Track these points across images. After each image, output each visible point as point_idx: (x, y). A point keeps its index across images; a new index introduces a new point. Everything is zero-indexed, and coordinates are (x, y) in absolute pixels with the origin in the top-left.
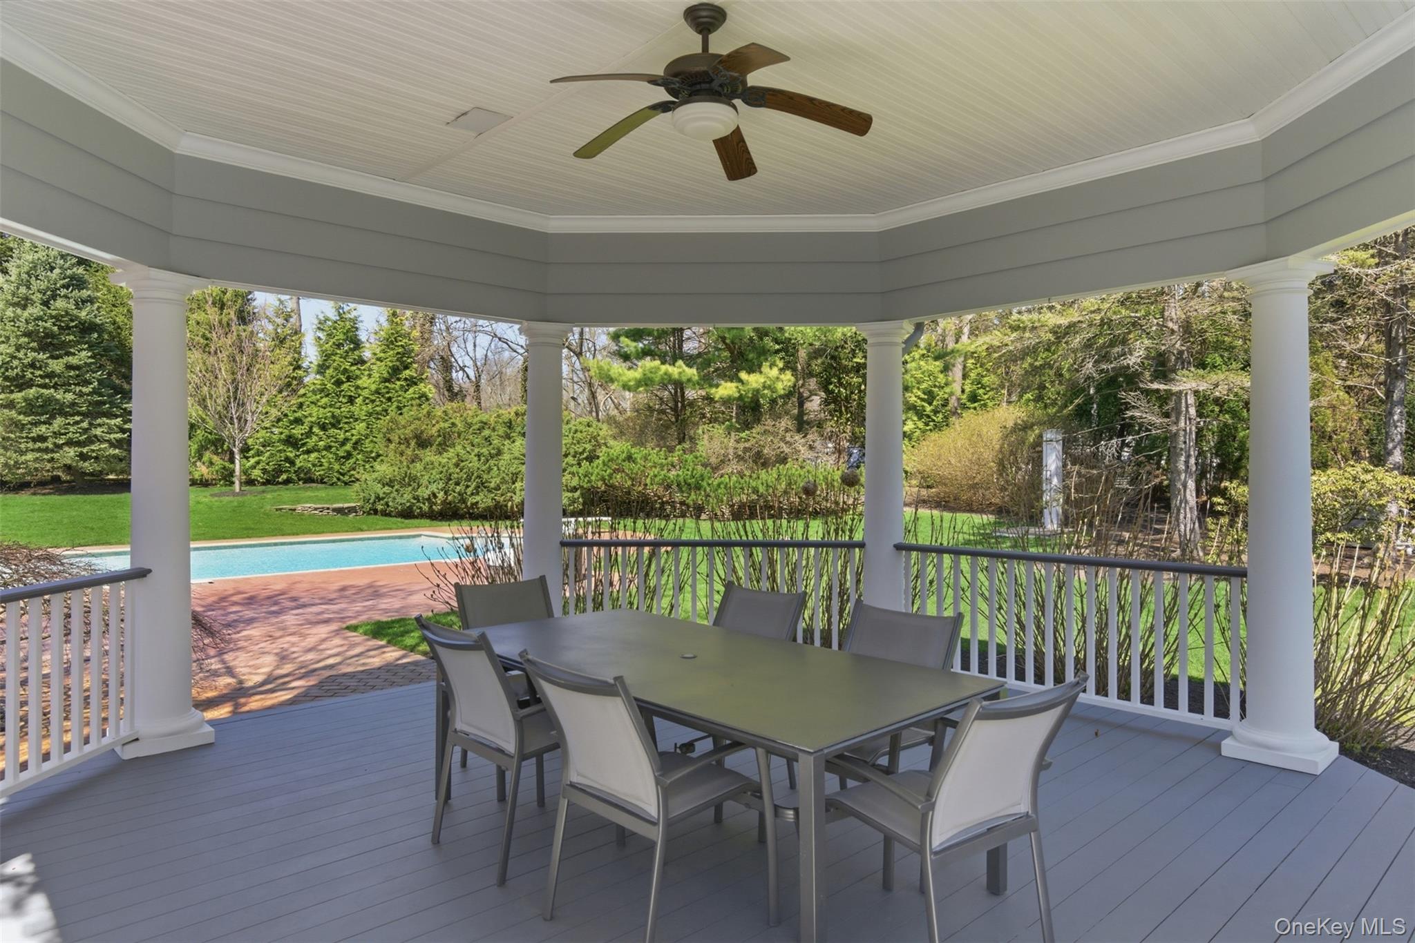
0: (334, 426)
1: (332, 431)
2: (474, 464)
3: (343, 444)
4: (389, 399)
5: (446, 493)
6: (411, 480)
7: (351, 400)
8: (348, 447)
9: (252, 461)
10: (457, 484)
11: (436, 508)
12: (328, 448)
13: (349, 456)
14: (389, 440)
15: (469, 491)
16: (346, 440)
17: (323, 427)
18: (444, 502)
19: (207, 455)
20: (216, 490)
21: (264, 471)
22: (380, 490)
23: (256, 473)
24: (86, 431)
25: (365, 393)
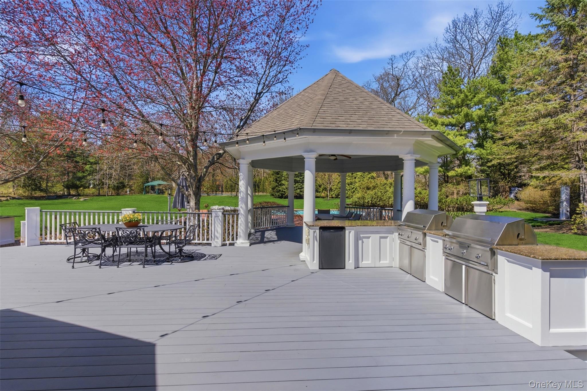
0: (351, 184)
1: (350, 186)
2: (379, 194)
3: (353, 189)
4: (364, 177)
5: (372, 201)
6: (364, 198)
7: (355, 178)
8: (354, 189)
9: (333, 193)
10: (375, 199)
11: (369, 205)
12: (349, 190)
13: (354, 192)
14: (360, 188)
15: (378, 201)
16: (354, 188)
17: (349, 185)
18: (371, 203)
19: (324, 191)
20: (325, 199)
21: (335, 195)
22: (357, 200)
23: (334, 196)
24: (301, 186)
25: (359, 176)
